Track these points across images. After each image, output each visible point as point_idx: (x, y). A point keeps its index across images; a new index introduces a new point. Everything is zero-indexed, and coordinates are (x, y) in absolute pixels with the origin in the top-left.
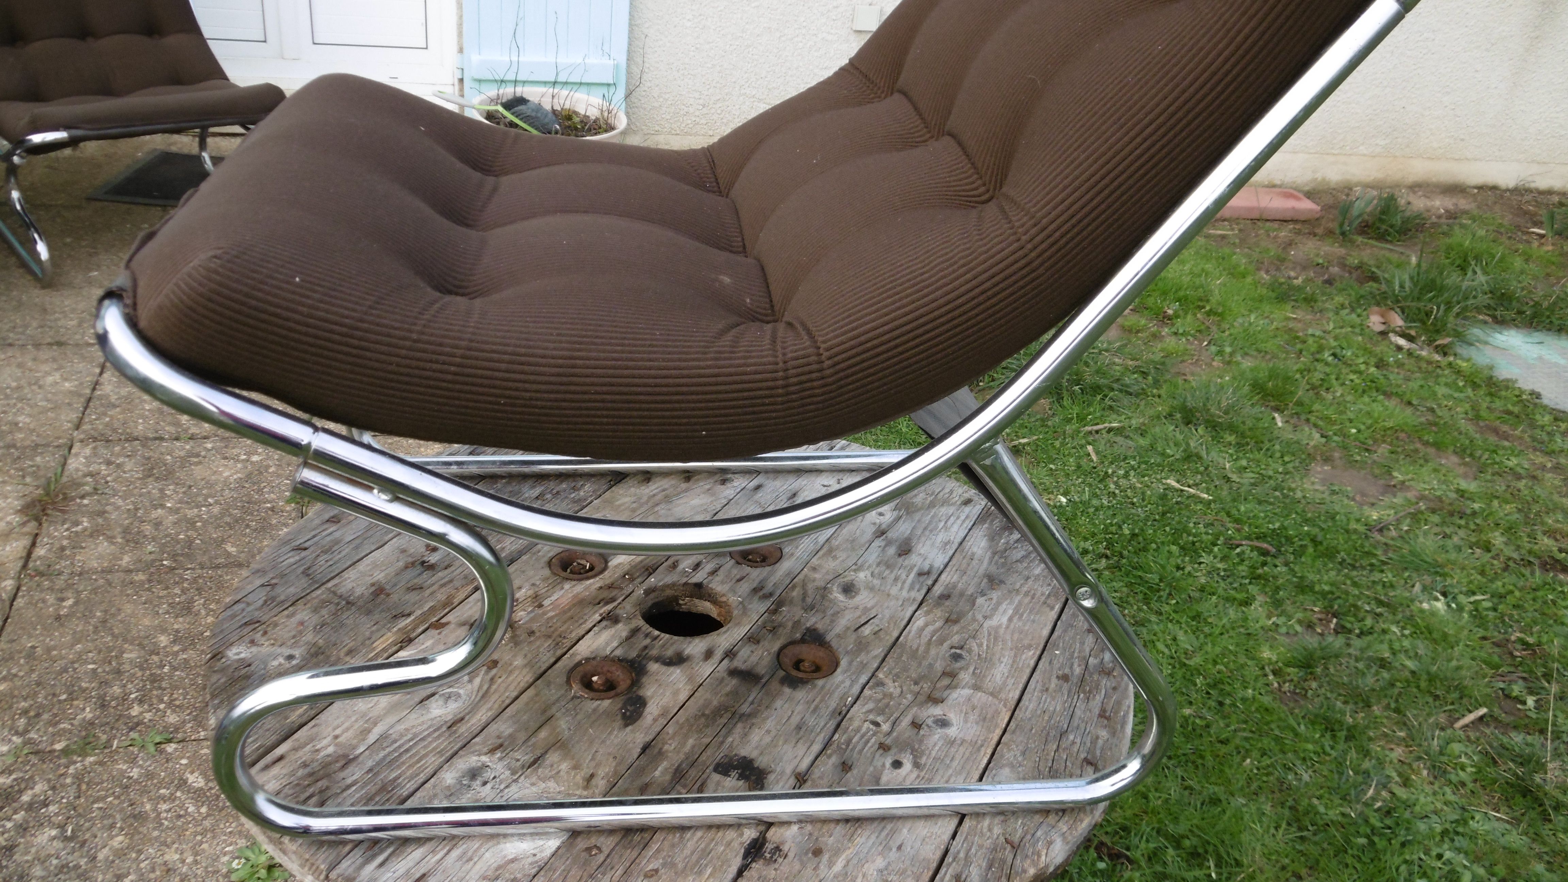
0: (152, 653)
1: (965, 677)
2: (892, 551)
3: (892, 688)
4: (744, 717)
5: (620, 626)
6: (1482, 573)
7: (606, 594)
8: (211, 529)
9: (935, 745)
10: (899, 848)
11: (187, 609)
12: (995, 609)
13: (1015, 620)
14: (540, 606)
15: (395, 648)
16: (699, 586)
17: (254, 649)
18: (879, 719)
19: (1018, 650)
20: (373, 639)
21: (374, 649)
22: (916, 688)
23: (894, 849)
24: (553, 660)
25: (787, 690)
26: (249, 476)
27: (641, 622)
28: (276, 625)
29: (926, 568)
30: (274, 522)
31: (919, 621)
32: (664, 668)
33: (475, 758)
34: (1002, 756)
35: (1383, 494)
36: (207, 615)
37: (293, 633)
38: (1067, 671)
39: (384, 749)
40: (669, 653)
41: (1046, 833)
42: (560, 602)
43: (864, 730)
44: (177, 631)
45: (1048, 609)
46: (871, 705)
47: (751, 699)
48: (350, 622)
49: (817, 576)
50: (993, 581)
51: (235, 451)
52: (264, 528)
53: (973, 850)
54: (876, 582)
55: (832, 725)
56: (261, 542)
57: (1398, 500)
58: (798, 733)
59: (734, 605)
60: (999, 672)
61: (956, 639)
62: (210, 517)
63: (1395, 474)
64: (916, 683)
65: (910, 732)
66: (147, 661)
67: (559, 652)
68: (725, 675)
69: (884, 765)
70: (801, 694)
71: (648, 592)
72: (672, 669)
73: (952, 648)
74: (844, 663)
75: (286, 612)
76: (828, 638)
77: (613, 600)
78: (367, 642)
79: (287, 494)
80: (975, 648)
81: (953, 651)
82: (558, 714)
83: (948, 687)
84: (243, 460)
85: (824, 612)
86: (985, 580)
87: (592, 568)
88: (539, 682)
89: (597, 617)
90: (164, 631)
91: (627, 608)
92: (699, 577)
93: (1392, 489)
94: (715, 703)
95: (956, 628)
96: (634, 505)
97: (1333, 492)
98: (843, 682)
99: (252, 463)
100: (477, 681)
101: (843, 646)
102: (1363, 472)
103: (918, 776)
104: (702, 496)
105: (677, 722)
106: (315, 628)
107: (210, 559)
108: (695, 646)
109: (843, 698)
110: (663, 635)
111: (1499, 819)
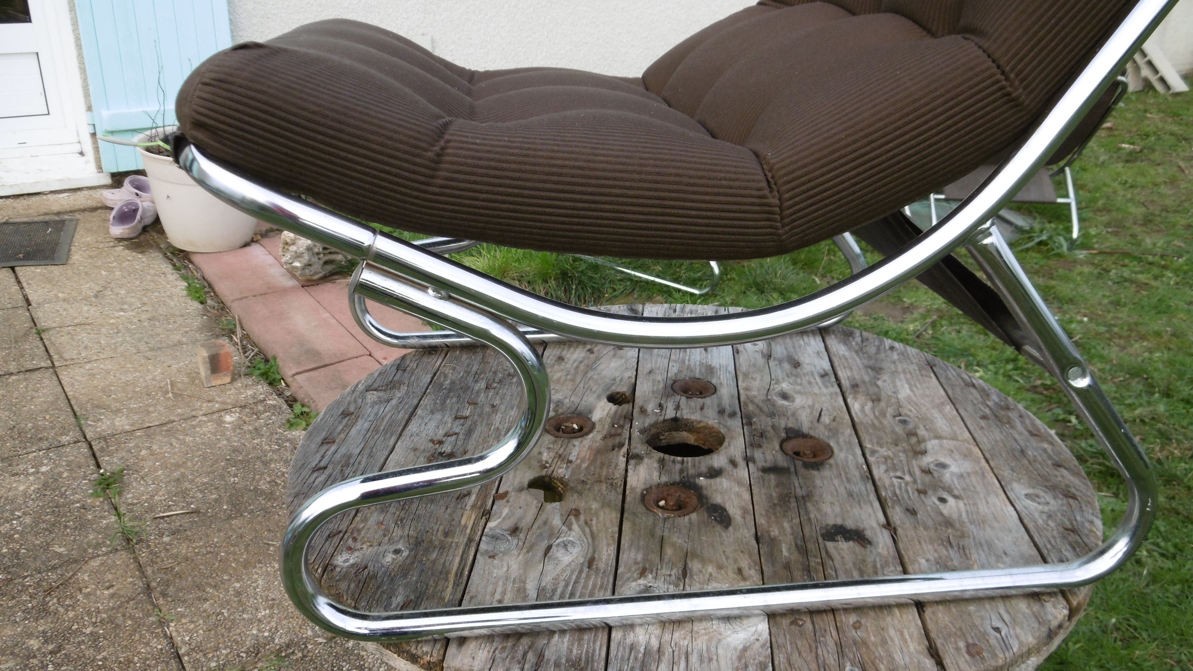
1: (922, 432)
2: (787, 366)
3: (884, 451)
4: (808, 497)
5: (646, 460)
6: (994, 349)
7: (610, 442)
8: (30, 537)
9: (953, 481)
10: (1005, 553)
11: (43, 611)
12: (895, 386)
13: (914, 388)
14: (571, 462)
15: (483, 521)
16: (675, 420)
17: (357, 554)
18: (899, 474)
19: (939, 407)
20: (457, 519)
21: (465, 527)
22: (899, 448)
23: (1004, 556)
24: (621, 497)
25: (815, 473)
26: (45, 485)
27: (661, 455)
28: (359, 531)
29: (822, 372)
30: (90, 517)
31: (855, 406)
32: (712, 481)
33: (634, 584)
34: (1003, 476)
36: (67, 610)
37: (381, 533)
38: (981, 413)
40: (704, 469)
41: (1082, 516)
42: (582, 454)
43: (896, 484)
45: (928, 379)
46: (883, 468)
47: (797, 485)
48: (421, 511)
49: (755, 393)
50: (877, 370)
51: (21, 467)
52: (82, 525)
53: (1053, 542)
54: (798, 388)
55: (870, 486)
56: (86, 537)
57: (916, 315)
58: (853, 498)
59: (716, 426)
60: (941, 424)
61: (890, 411)
62: (25, 527)
64: (897, 445)
65: (927, 478)
67: (620, 490)
68: (760, 473)
69: (934, 503)
70: (826, 472)
71: (643, 431)
72: (718, 480)
73: (894, 417)
74: (832, 444)
75: (357, 519)
76: (805, 429)
77: (621, 445)
78: (454, 523)
79: (90, 491)
80: (909, 413)
81: (898, 418)
82: (666, 534)
83: (919, 442)
84: (33, 473)
85: (784, 415)
86: (869, 370)
87: (581, 429)
88: (626, 515)
89: (622, 460)
90: (30, 636)
91: (639, 448)
92: (670, 413)
94: (774, 494)
95: (883, 404)
96: (569, 377)
98: (846, 458)
99: (43, 473)
100: (575, 527)
101: (821, 433)
103: (965, 504)
104: (614, 360)
105: (761, 514)
106: (396, 524)
107: (43, 563)
108: (718, 460)
109: (858, 467)
110: (685, 459)
111: (1106, 496)
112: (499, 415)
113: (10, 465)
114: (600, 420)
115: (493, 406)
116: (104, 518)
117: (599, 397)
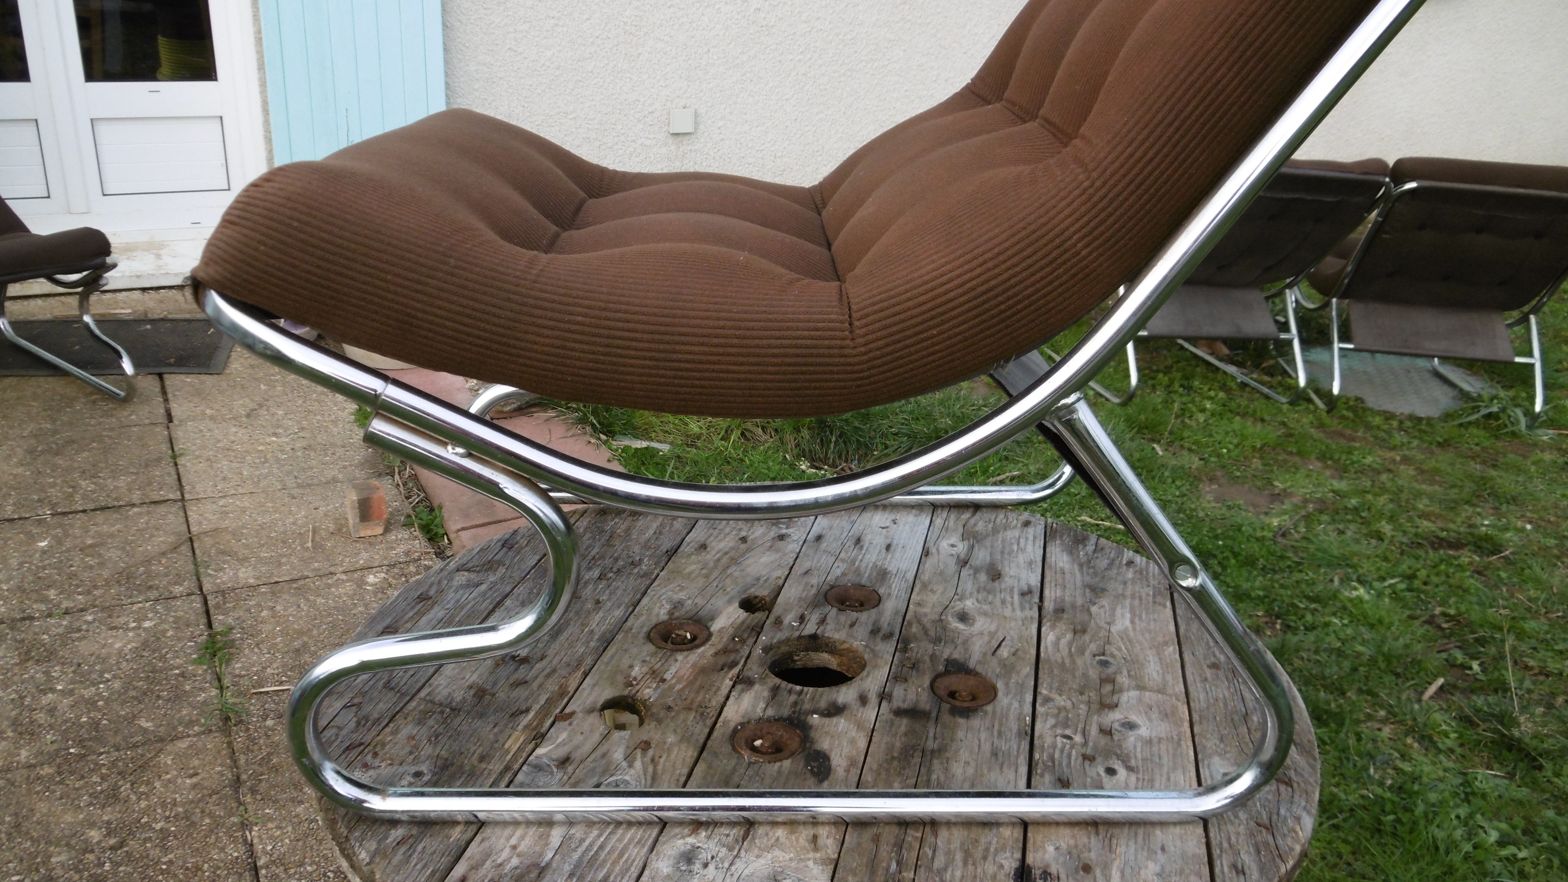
0: (85, 851)
1: (1123, 679)
2: (983, 577)
3: (1060, 701)
4: (938, 752)
5: (757, 687)
6: (1386, 559)
7: (722, 660)
8: (116, 706)
9: (1135, 747)
10: (1163, 849)
12: (1113, 615)
13: (1137, 620)
14: (663, 680)
15: (531, 746)
16: (814, 637)
17: (371, 772)
18: (1068, 732)
19: (1159, 649)
20: (501, 741)
21: (508, 751)
22: (1085, 698)
23: (1159, 852)
24: (707, 731)
25: (961, 721)
26: (145, 645)
27: (778, 681)
28: (384, 745)
29: (1026, 588)
31: (1049, 637)
32: (827, 721)
33: (681, 842)
34: (1204, 747)
35: (1272, 502)
36: (139, 799)
37: (408, 749)
38: (1213, 660)
39: (575, 850)
40: (823, 704)
41: (1288, 810)
42: (682, 673)
43: (1059, 745)
44: (109, 823)
45: (1160, 608)
46: (1051, 721)
47: (931, 734)
48: (464, 727)
49: (926, 610)
50: (1096, 591)
51: (122, 620)
52: (178, 697)
53: (1233, 839)
54: (986, 607)
55: (1025, 745)
56: (179, 711)
57: (1287, 506)
58: (997, 759)
59: (861, 649)
60: (1153, 670)
61: (1093, 647)
62: (112, 694)
63: (1276, 483)
64: (1082, 694)
65: (1103, 741)
66: (81, 861)
67: (709, 722)
68: (891, 716)
69: (1099, 775)
70: (976, 722)
71: (767, 649)
72: (835, 720)
73: (1094, 656)
74: (1000, 685)
75: (388, 730)
76: (972, 664)
77: (734, 664)
78: (496, 745)
80: (1116, 652)
81: (1098, 658)
83: (1113, 692)
84: (134, 629)
85: (953, 642)
86: (1087, 591)
87: (694, 638)
88: (704, 754)
89: (728, 683)
90: (92, 825)
91: (754, 670)
92: (810, 629)
93: (1278, 497)
94: (898, 744)
95: (1087, 637)
96: (704, 571)
97: (1229, 508)
98: (1010, 704)
99: (145, 629)
100: (638, 764)
101: (991, 670)
102: (1247, 486)
103: (1138, 779)
104: (768, 553)
105: (871, 769)
106: (429, 740)
107: (125, 739)
108: (845, 694)
109: (1020, 718)
110: (806, 689)
111: (1495, 776)
112: (601, 614)
113: (110, 616)
114: (721, 631)
115: (598, 602)
116: (203, 690)
117: (730, 602)
